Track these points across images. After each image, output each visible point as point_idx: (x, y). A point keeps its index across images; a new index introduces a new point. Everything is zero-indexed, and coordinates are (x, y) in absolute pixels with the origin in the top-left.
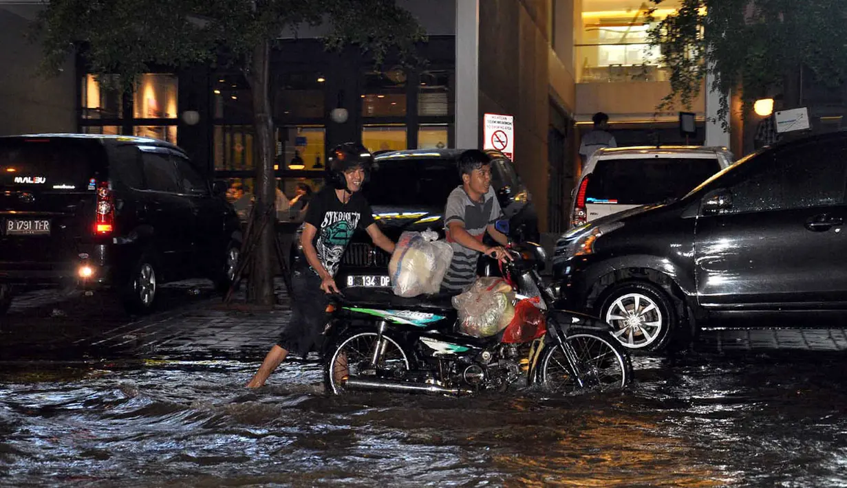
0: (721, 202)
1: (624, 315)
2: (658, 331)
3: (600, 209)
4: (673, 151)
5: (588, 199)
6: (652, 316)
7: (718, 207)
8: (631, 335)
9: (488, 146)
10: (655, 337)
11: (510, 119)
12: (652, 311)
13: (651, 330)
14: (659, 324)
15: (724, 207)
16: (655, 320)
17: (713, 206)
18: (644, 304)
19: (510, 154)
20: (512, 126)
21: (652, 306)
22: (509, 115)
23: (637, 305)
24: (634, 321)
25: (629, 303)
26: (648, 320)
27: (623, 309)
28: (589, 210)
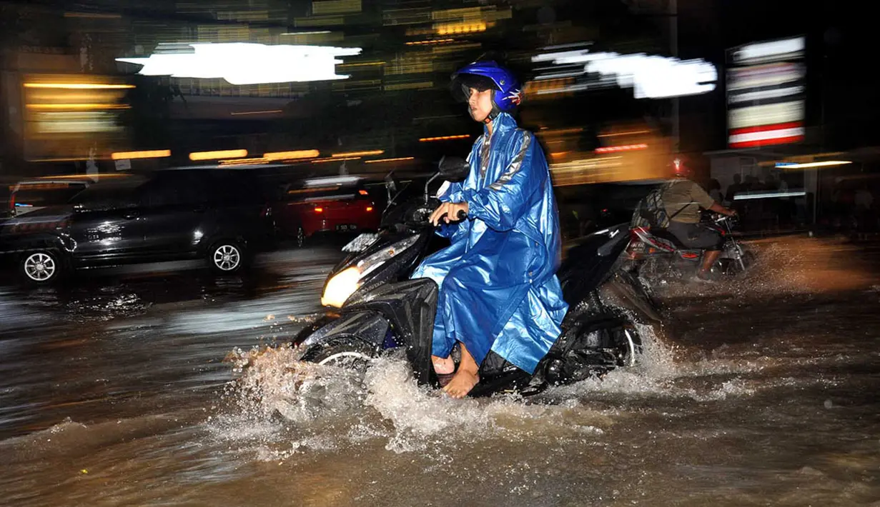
0: (81, 207)
1: (34, 264)
2: (53, 272)
3: (24, 208)
5: (17, 204)
6: (49, 264)
7: (80, 209)
8: (39, 274)
10: (52, 274)
12: (50, 262)
13: (49, 271)
14: (53, 268)
15: (82, 209)
16: (51, 266)
17: (77, 209)
18: (44, 258)
21: (49, 259)
23: (41, 259)
24: (40, 267)
25: (36, 258)
26: (47, 266)
27: (34, 262)
28: (17, 211)
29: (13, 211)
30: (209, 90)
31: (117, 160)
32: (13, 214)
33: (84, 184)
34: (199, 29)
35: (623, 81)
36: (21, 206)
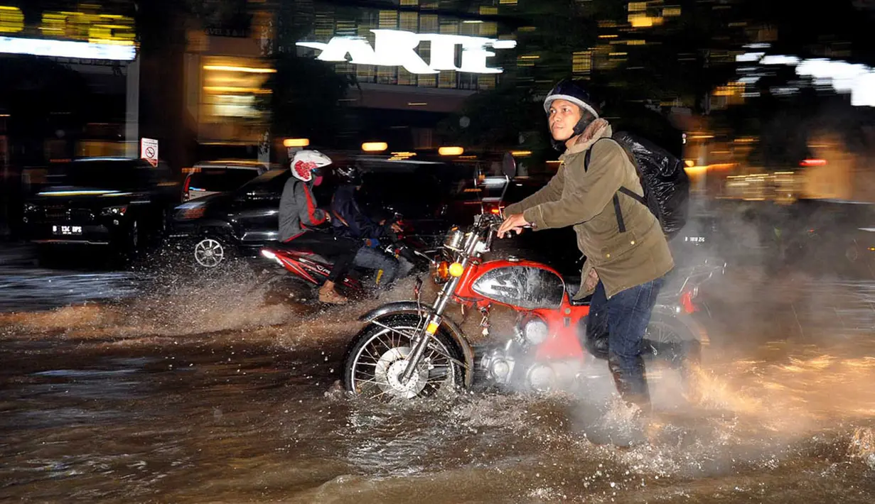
0: (254, 194)
2: (221, 259)
3: (197, 192)
4: (236, 165)
5: (191, 188)
6: (218, 251)
7: (252, 196)
8: (208, 261)
9: (143, 156)
10: (220, 261)
11: (156, 141)
12: (219, 248)
13: (218, 258)
15: (255, 196)
16: (220, 253)
17: (250, 196)
18: (214, 244)
19: (155, 160)
20: (157, 145)
21: (219, 246)
22: (156, 139)
23: (211, 245)
24: (210, 253)
25: (206, 244)
26: (216, 253)
27: (203, 247)
28: (190, 194)
29: (187, 195)
30: (387, 78)
31: (290, 147)
32: (187, 198)
33: (256, 171)
34: (380, 14)
35: (839, 86)
36: (194, 189)
